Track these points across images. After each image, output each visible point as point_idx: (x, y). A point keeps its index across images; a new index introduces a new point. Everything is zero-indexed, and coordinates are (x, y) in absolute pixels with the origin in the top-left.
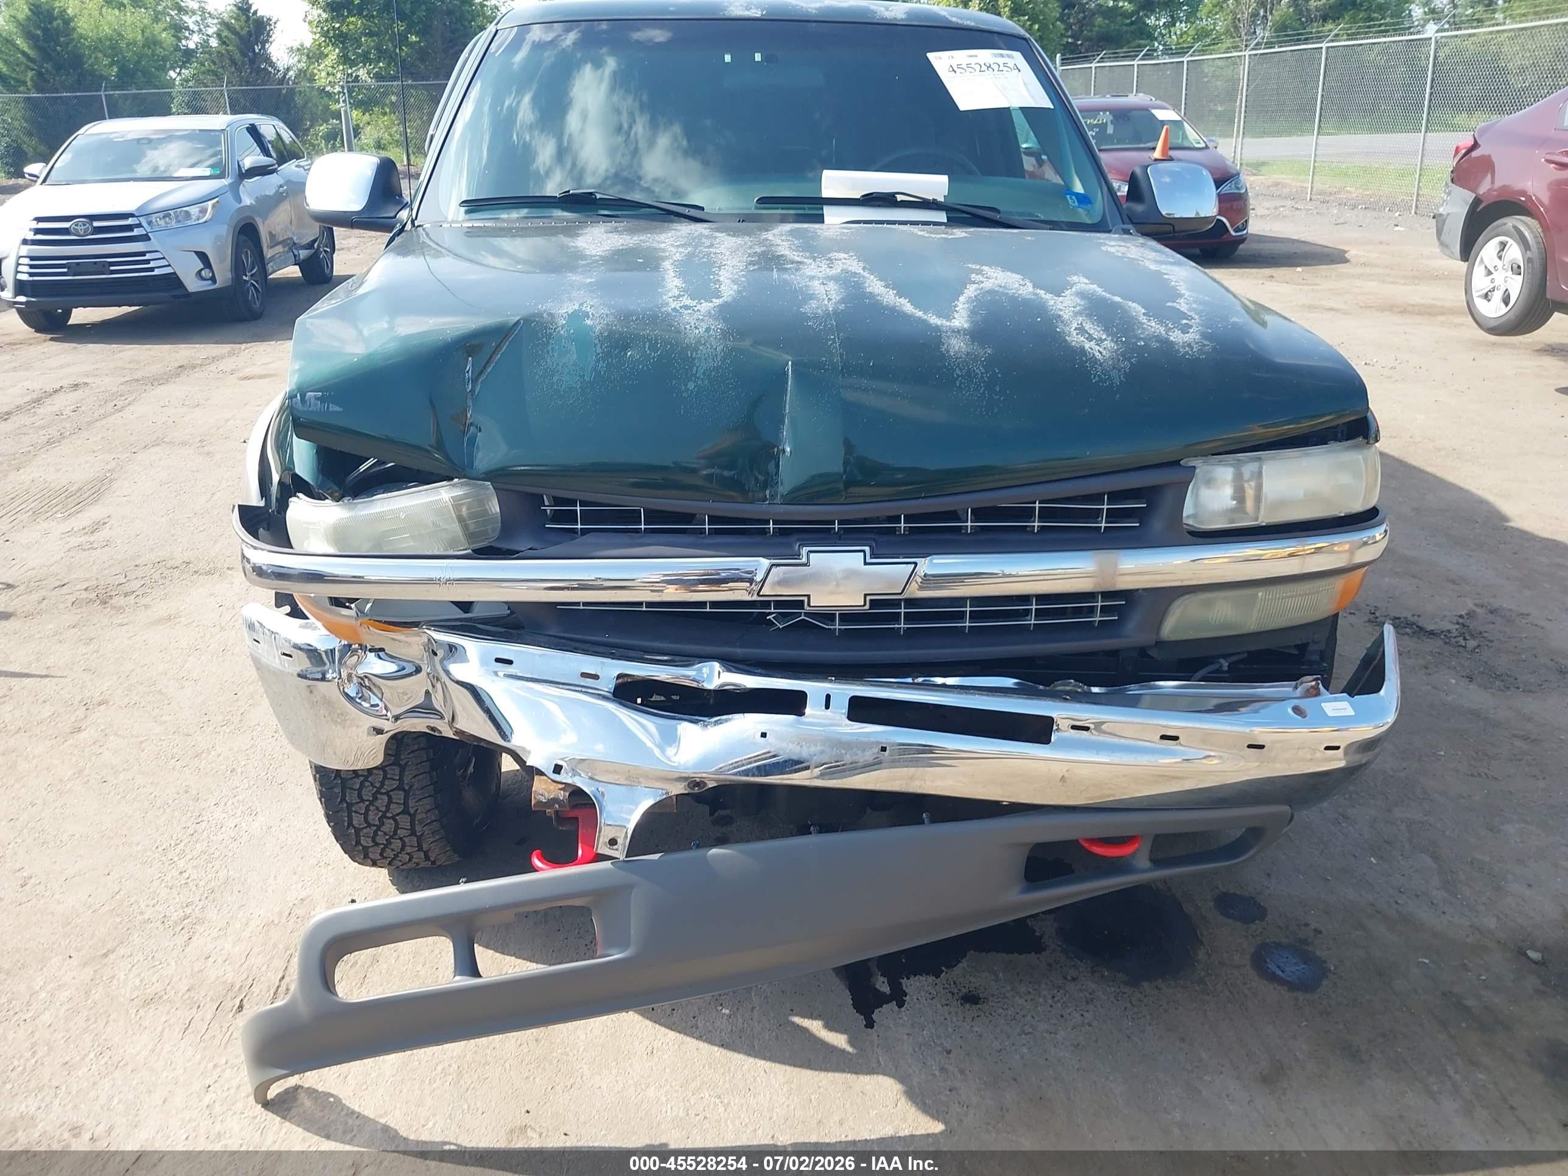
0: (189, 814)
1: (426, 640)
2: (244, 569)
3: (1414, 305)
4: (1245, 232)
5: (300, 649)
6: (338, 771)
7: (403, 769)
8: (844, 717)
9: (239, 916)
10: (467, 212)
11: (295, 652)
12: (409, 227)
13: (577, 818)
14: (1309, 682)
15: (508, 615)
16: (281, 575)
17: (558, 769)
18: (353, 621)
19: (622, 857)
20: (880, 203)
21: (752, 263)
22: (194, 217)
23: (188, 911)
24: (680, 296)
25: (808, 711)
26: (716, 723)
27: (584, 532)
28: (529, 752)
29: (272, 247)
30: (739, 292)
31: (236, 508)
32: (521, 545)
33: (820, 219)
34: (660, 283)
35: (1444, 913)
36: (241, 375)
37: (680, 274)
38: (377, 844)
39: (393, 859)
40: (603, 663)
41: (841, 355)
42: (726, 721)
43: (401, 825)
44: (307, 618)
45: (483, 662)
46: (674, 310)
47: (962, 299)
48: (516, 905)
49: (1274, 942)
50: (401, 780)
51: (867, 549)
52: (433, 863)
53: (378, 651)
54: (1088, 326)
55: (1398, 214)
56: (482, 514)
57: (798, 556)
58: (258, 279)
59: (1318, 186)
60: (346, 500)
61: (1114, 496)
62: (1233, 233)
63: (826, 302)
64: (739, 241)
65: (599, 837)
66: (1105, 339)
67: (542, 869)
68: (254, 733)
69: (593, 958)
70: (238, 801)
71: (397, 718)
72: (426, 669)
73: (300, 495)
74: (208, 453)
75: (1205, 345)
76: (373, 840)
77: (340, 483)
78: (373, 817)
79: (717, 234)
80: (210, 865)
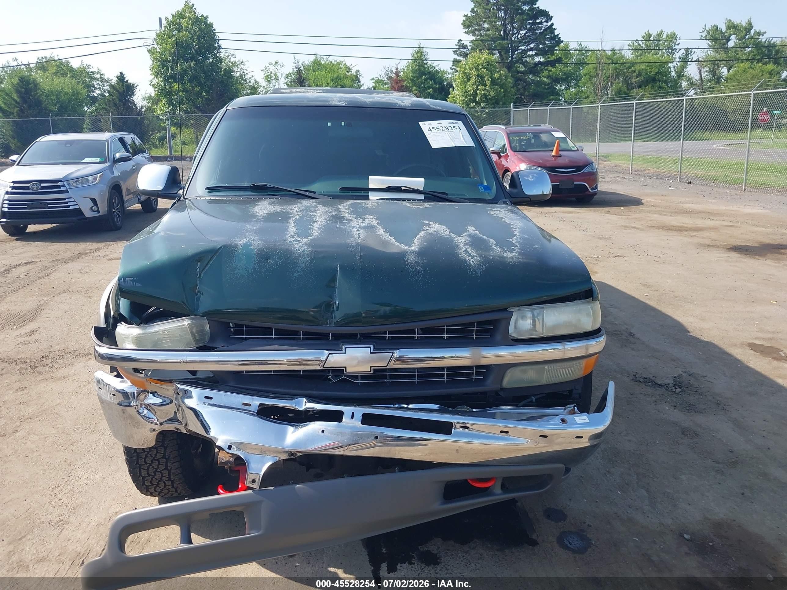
0: (66, 472)
1: (175, 388)
2: (95, 355)
3: (673, 226)
4: (596, 190)
5: (119, 392)
6: (136, 449)
7: (165, 448)
8: (360, 423)
9: (85, 520)
10: (209, 192)
11: (116, 393)
12: (182, 199)
13: (239, 471)
14: (570, 407)
15: (213, 376)
16: (110, 358)
17: (230, 447)
18: (143, 380)
19: (258, 488)
20: (394, 190)
21: (329, 220)
22: (90, 182)
23: (62, 518)
24: (294, 235)
25: (344, 420)
26: (303, 426)
27: (247, 339)
28: (218, 439)
29: (128, 195)
30: (320, 233)
31: (93, 328)
32: (219, 345)
33: (367, 198)
34: (286, 229)
35: (648, 517)
36: (109, 258)
37: (296, 225)
38: (152, 485)
39: (161, 492)
40: (253, 398)
41: (361, 262)
42: (307, 425)
43: (164, 475)
44: (123, 378)
45: (199, 399)
46: (291, 242)
47: (417, 237)
48: (209, 510)
49: (568, 531)
50: (164, 454)
51: (372, 346)
52: (179, 494)
53: (154, 393)
54: (469, 250)
55: (671, 181)
56: (201, 331)
57: (341, 349)
58: (120, 210)
59: (635, 167)
60: (142, 325)
61: (479, 324)
62: (591, 191)
63: (358, 238)
64: (326, 209)
65: (247, 479)
66: (476, 256)
67: (222, 493)
68: (101, 433)
69: (245, 535)
70: (90, 466)
71: (161, 424)
72: (175, 401)
73: (122, 322)
74: (90, 297)
75: (519, 258)
76: (151, 483)
77: (139, 317)
78: (151, 472)
79: (318, 205)
80: (74, 496)
